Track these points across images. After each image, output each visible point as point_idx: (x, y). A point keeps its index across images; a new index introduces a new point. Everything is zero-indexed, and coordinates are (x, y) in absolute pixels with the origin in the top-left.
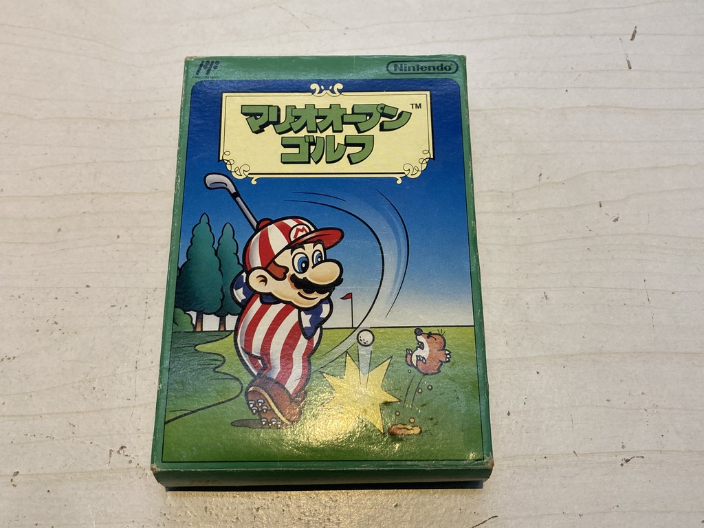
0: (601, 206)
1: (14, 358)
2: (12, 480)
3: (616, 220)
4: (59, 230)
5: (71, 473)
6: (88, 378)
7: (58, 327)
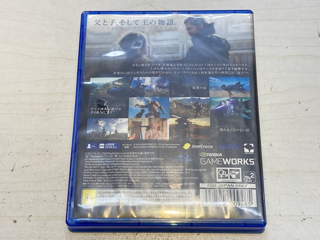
0: (300, 103)
1: (28, 166)
2: (29, 219)
3: (307, 110)
4: (48, 109)
5: (54, 216)
6: (62, 175)
7: (48, 153)
